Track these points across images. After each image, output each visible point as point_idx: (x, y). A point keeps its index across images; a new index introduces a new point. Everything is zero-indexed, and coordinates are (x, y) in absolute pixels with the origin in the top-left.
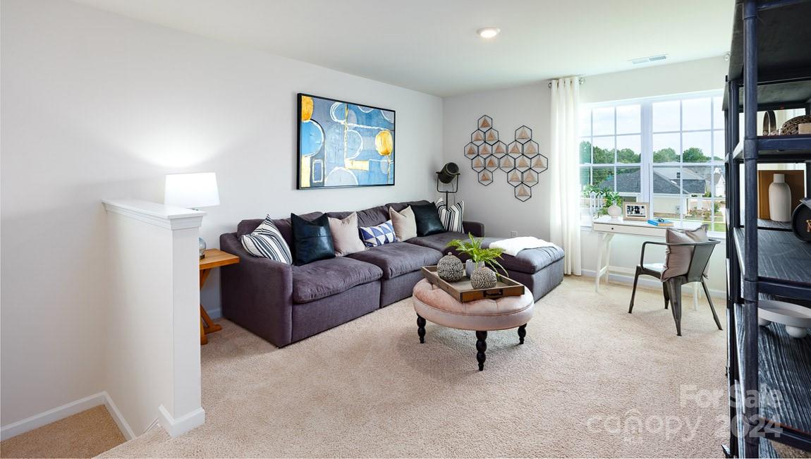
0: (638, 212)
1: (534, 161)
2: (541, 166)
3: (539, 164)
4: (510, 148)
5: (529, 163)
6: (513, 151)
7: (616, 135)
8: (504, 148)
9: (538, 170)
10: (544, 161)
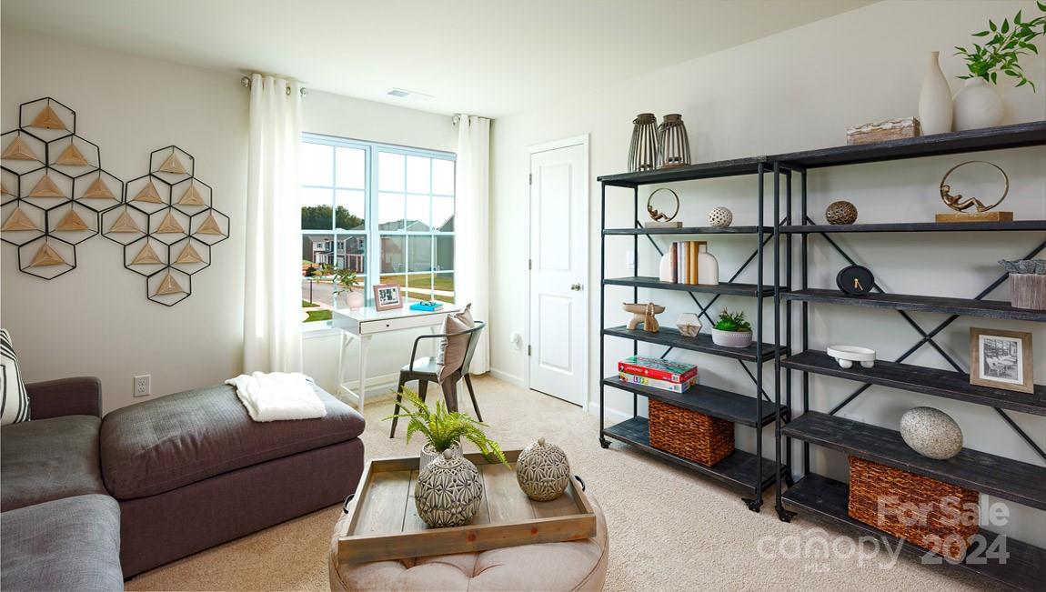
0: (390, 298)
1: (197, 222)
2: (217, 231)
3: (211, 227)
4: (133, 190)
5: (185, 226)
6: (142, 196)
7: (334, 188)
8: (115, 188)
9: (209, 239)
10: (221, 223)
